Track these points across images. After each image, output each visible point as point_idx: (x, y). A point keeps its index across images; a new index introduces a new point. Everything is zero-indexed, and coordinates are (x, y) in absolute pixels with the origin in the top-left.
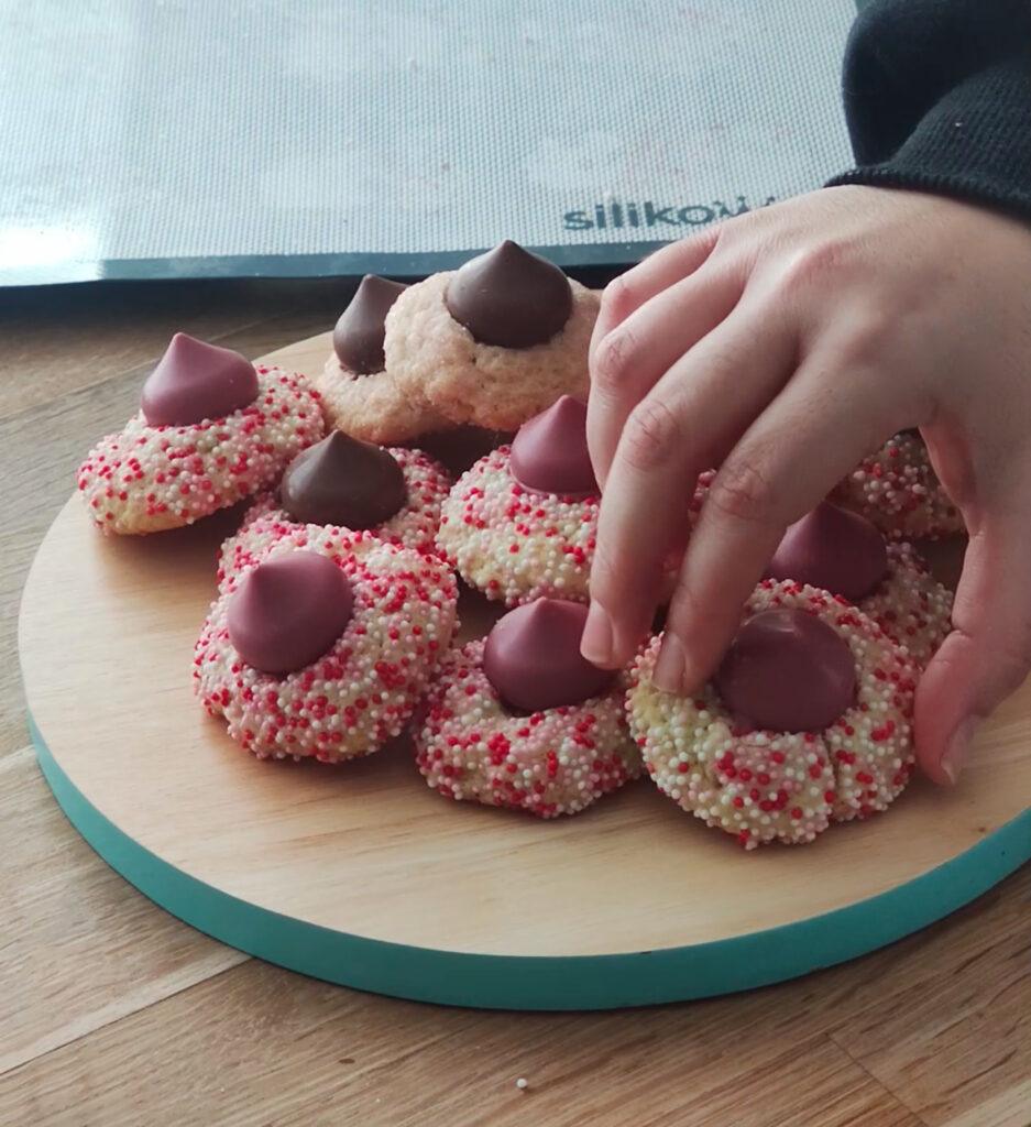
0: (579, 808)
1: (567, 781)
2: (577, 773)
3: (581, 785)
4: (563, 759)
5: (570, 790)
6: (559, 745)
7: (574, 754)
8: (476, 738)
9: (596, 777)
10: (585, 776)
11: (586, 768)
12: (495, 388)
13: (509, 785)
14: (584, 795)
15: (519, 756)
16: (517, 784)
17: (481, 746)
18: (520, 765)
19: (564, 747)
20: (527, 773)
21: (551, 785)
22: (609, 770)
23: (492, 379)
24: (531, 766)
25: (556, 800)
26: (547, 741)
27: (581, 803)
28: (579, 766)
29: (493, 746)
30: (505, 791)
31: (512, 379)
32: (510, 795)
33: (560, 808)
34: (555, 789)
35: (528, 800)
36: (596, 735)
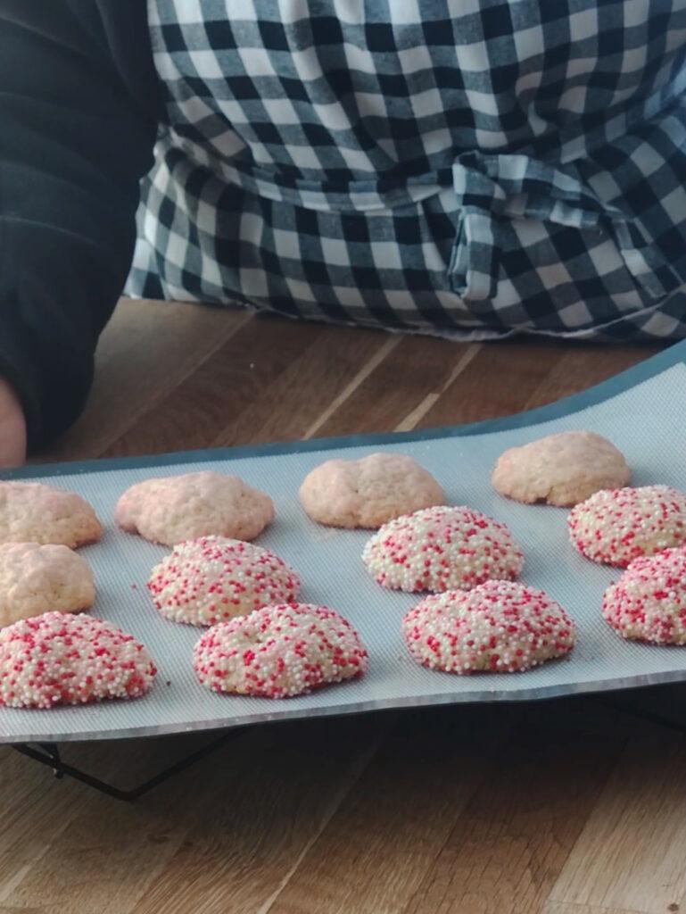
0: (296, 693)
1: (289, 674)
2: (295, 670)
3: (298, 676)
4: (286, 661)
5: (291, 680)
6: (284, 654)
7: (293, 659)
8: (235, 653)
9: (307, 672)
10: (300, 671)
11: (301, 667)
12: (371, 503)
13: (255, 678)
14: (299, 683)
15: (261, 660)
16: (259, 676)
17: (237, 656)
18: (261, 665)
19: (287, 655)
20: (265, 669)
21: (280, 676)
22: (314, 670)
23: (368, 499)
24: (266, 665)
25: (283, 686)
26: (277, 652)
27: (297, 689)
28: (296, 666)
29: (245, 656)
30: (252, 681)
31: (380, 498)
32: (255, 683)
33: (285, 690)
34: (282, 679)
35: (266, 685)
36: (306, 651)
